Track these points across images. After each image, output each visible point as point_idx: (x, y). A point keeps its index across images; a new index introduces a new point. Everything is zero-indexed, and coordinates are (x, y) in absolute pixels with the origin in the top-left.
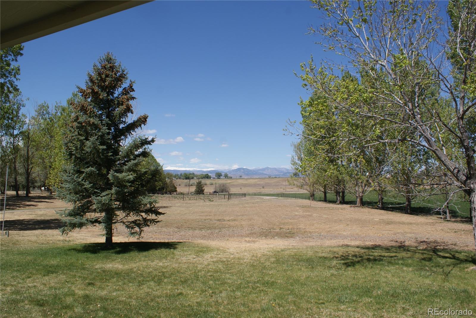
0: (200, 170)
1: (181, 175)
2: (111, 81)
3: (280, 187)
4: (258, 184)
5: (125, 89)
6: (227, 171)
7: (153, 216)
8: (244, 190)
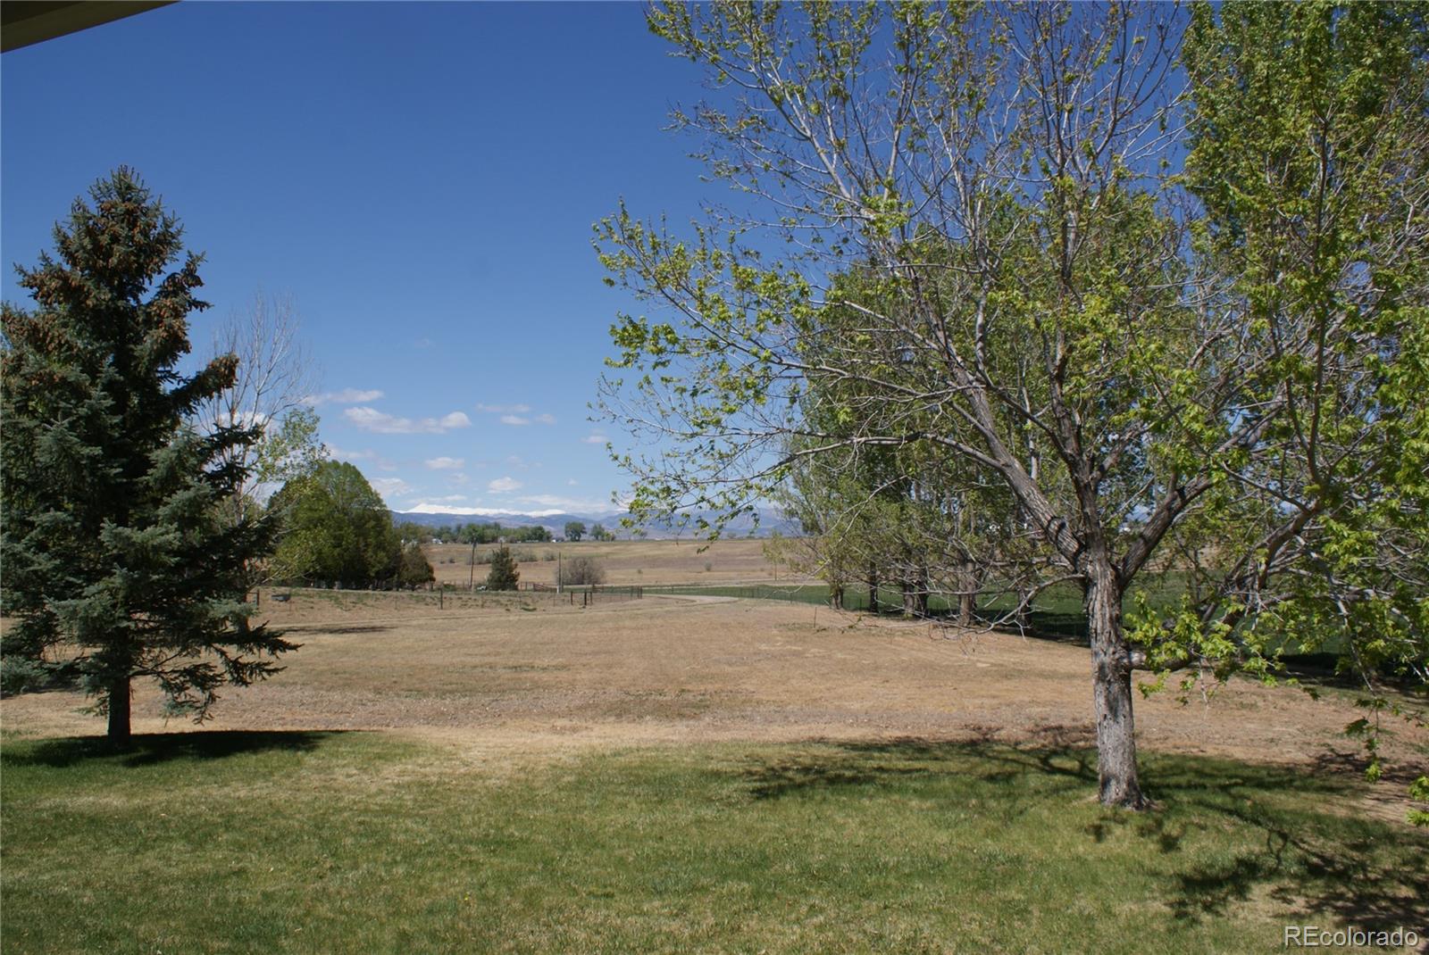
0: (519, 513)
1: (459, 528)
2: (128, 254)
3: (759, 568)
4: (695, 559)
5: (173, 276)
6: (603, 517)
7: (264, 655)
8: (649, 577)
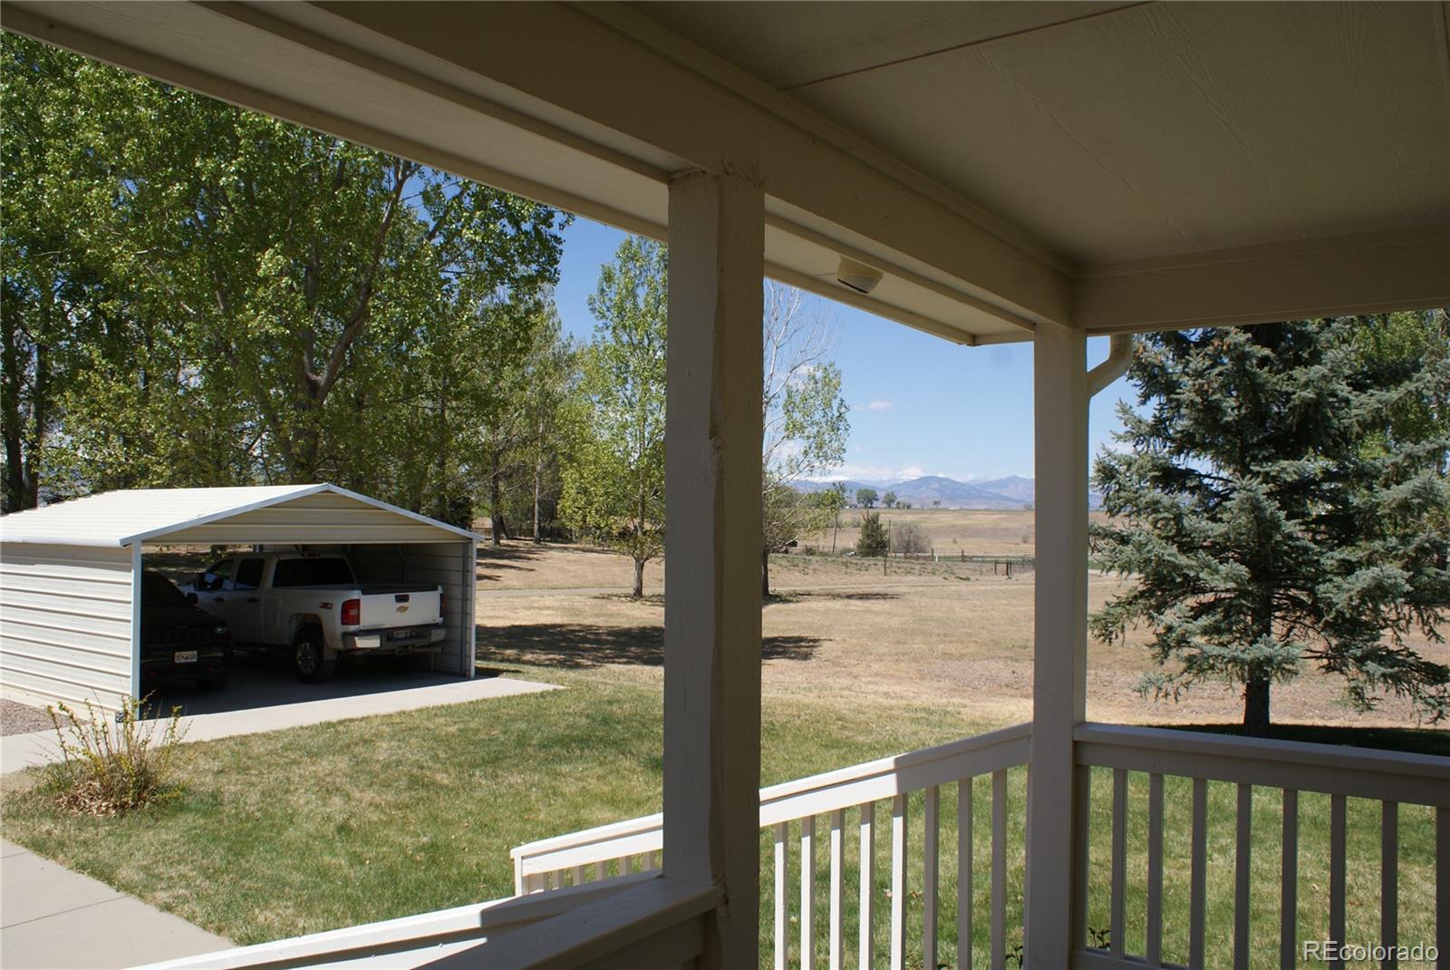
4: (1006, 530)
6: (891, 484)
